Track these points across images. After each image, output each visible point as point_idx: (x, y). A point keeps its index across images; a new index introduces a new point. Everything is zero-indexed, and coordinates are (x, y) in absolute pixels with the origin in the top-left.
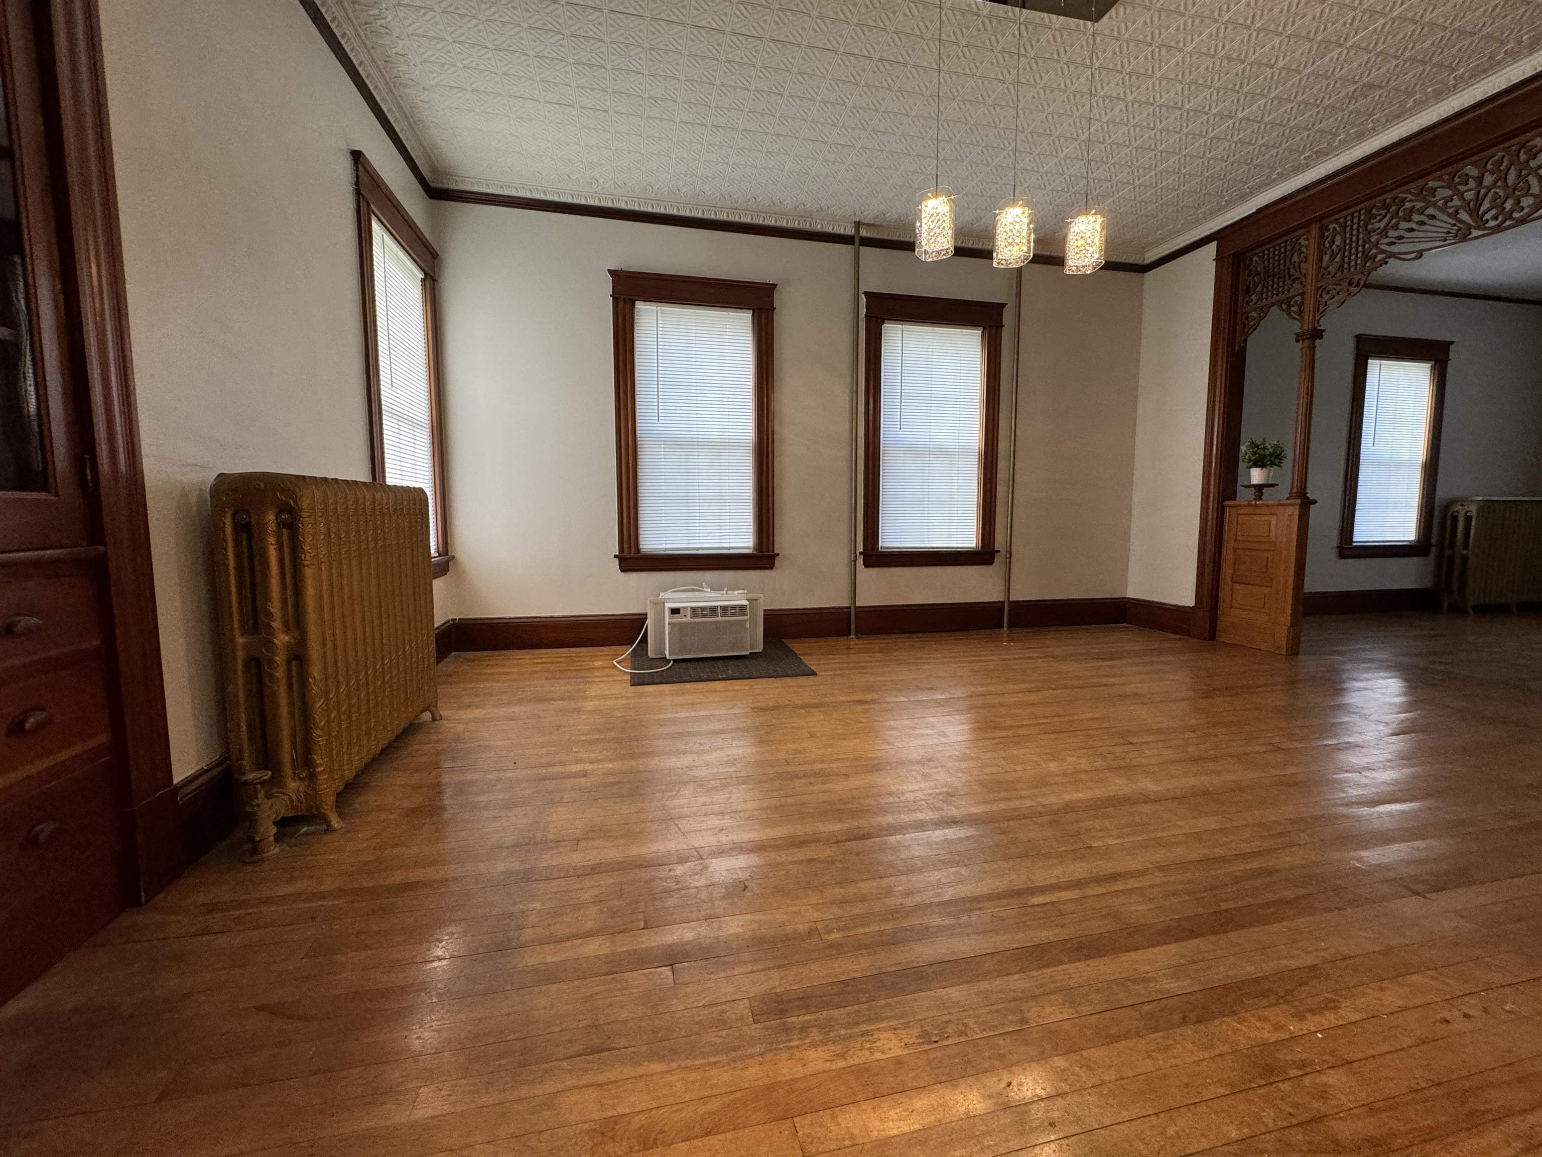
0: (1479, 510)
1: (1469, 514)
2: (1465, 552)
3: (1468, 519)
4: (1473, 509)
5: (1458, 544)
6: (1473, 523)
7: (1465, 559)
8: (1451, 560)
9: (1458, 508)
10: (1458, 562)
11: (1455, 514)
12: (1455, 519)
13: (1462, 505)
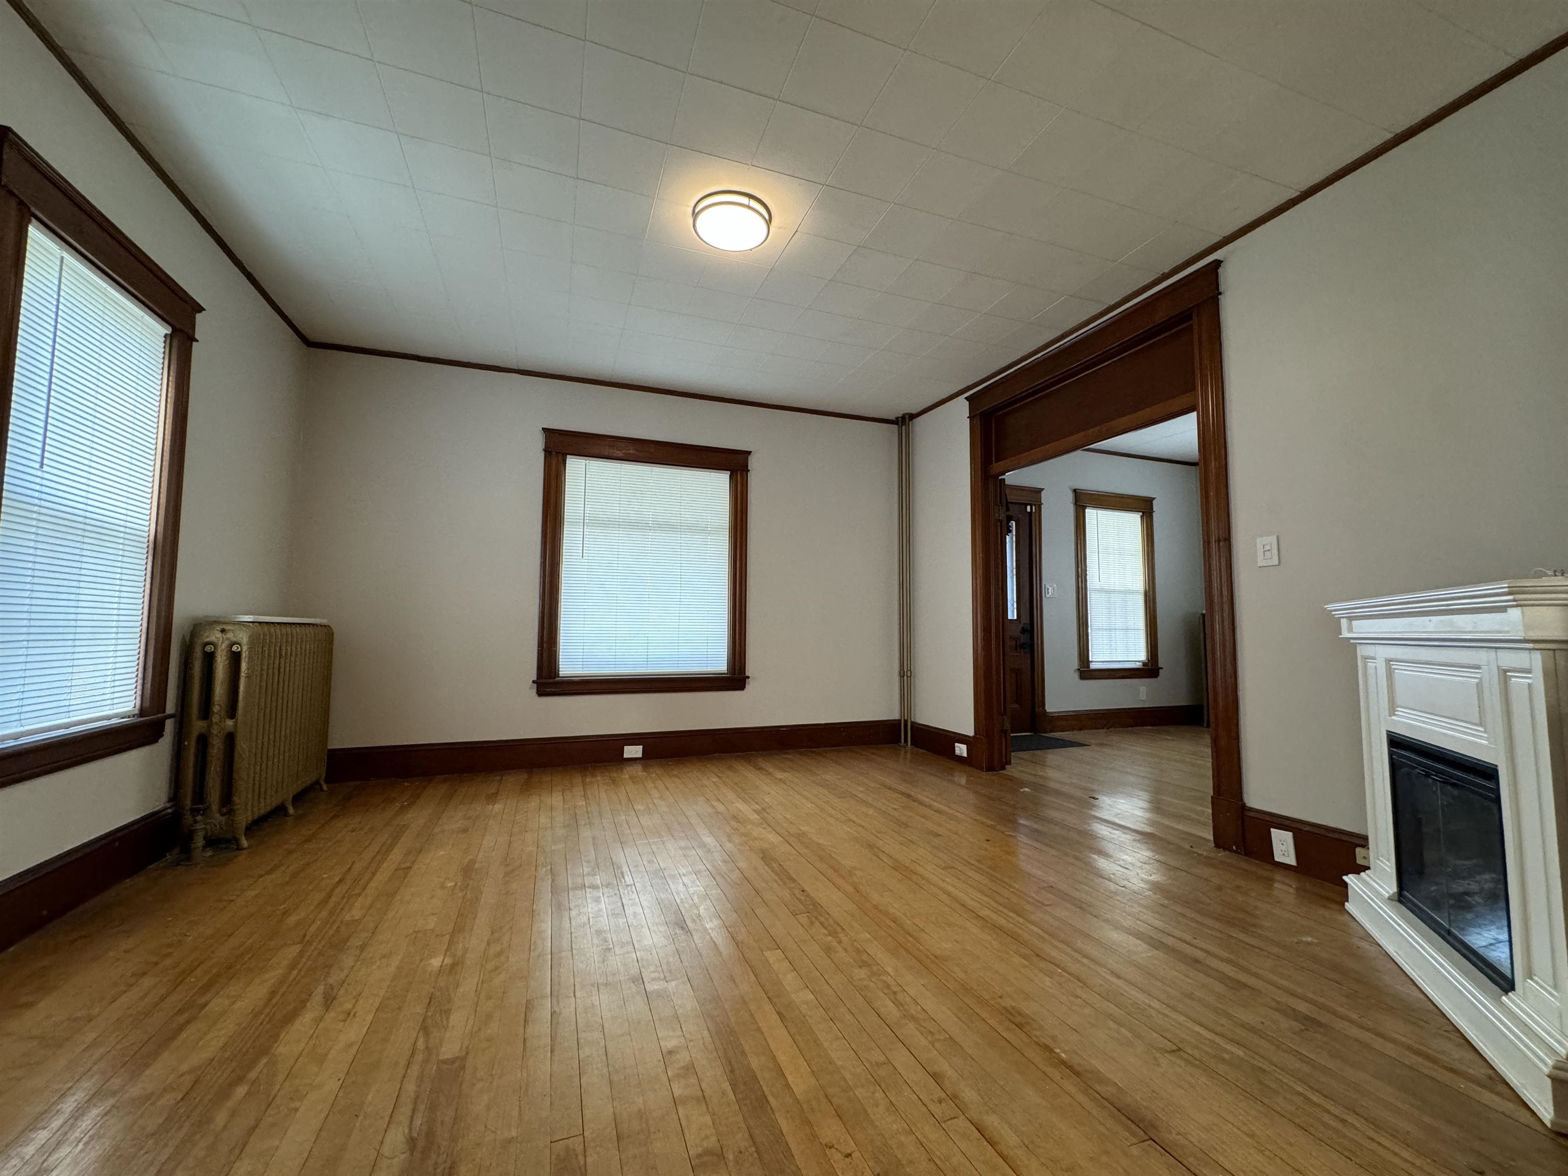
0: (254, 641)
1: (234, 648)
2: (230, 723)
3: (235, 658)
4: (243, 637)
5: (216, 709)
6: (244, 666)
7: (230, 738)
8: (203, 740)
9: (214, 636)
10: (217, 746)
11: (209, 649)
12: (209, 658)
13: (223, 631)
